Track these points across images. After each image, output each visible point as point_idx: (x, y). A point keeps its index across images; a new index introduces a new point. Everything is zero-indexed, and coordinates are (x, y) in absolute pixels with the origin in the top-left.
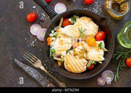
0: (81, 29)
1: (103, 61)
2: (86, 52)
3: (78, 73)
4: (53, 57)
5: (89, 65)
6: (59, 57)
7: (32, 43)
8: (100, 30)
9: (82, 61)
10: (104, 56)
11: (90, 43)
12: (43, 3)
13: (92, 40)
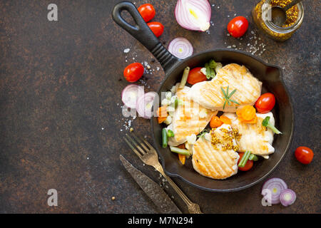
0: (225, 90)
1: (270, 155)
2: (237, 135)
3: (220, 180)
4: (168, 146)
5: (243, 164)
6: (182, 146)
7: (128, 125)
8: (264, 90)
9: (229, 155)
10: (274, 144)
11: (245, 118)
12: (149, 39)
13: (248, 113)
